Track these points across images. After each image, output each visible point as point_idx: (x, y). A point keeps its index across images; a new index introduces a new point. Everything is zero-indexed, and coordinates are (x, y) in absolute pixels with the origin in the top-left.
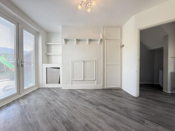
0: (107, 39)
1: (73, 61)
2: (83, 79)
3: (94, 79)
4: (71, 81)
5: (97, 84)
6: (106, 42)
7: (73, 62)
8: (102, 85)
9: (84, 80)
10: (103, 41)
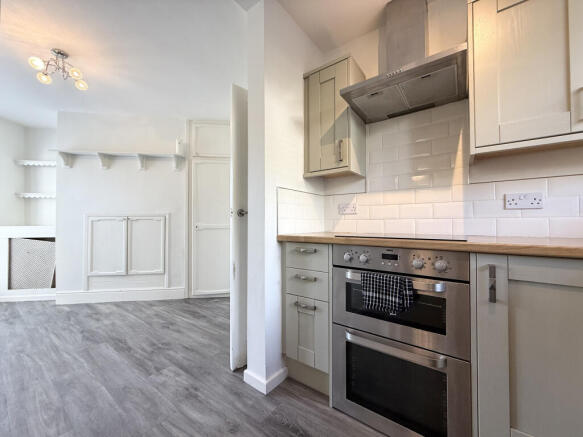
0: (197, 156)
1: (94, 219)
2: (122, 271)
3: (161, 270)
4: (84, 278)
5: (170, 285)
6: (197, 164)
7: (92, 221)
8: (183, 286)
9: (127, 274)
10: (187, 162)
